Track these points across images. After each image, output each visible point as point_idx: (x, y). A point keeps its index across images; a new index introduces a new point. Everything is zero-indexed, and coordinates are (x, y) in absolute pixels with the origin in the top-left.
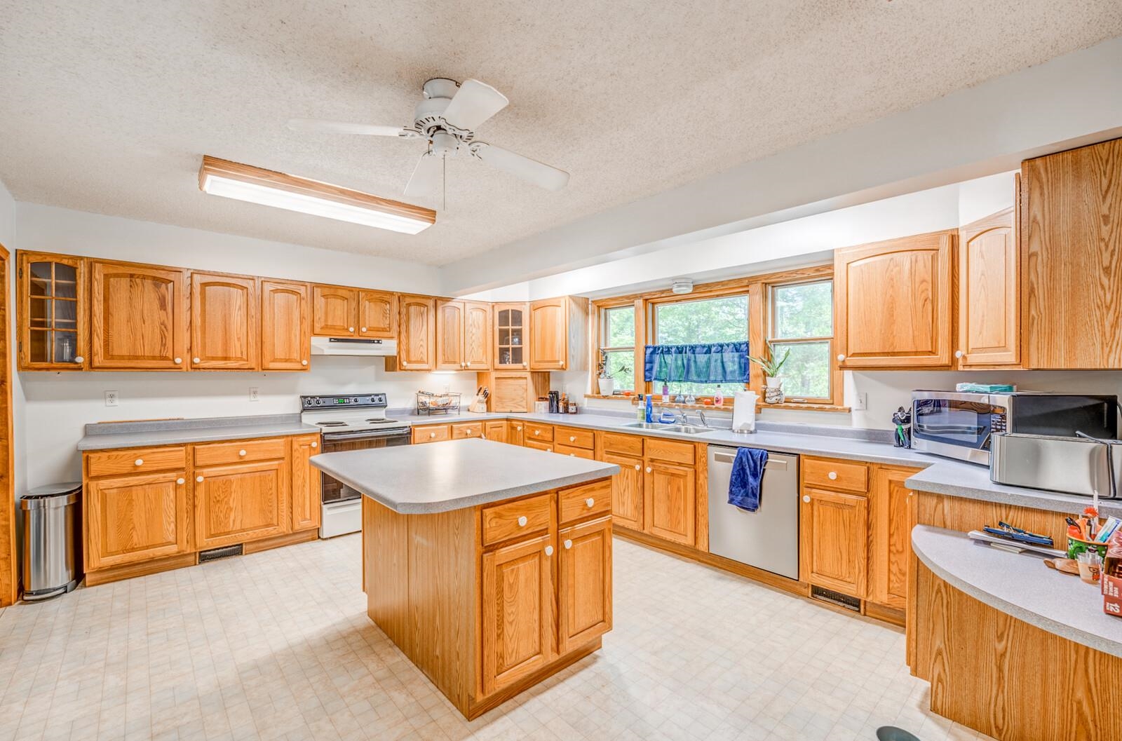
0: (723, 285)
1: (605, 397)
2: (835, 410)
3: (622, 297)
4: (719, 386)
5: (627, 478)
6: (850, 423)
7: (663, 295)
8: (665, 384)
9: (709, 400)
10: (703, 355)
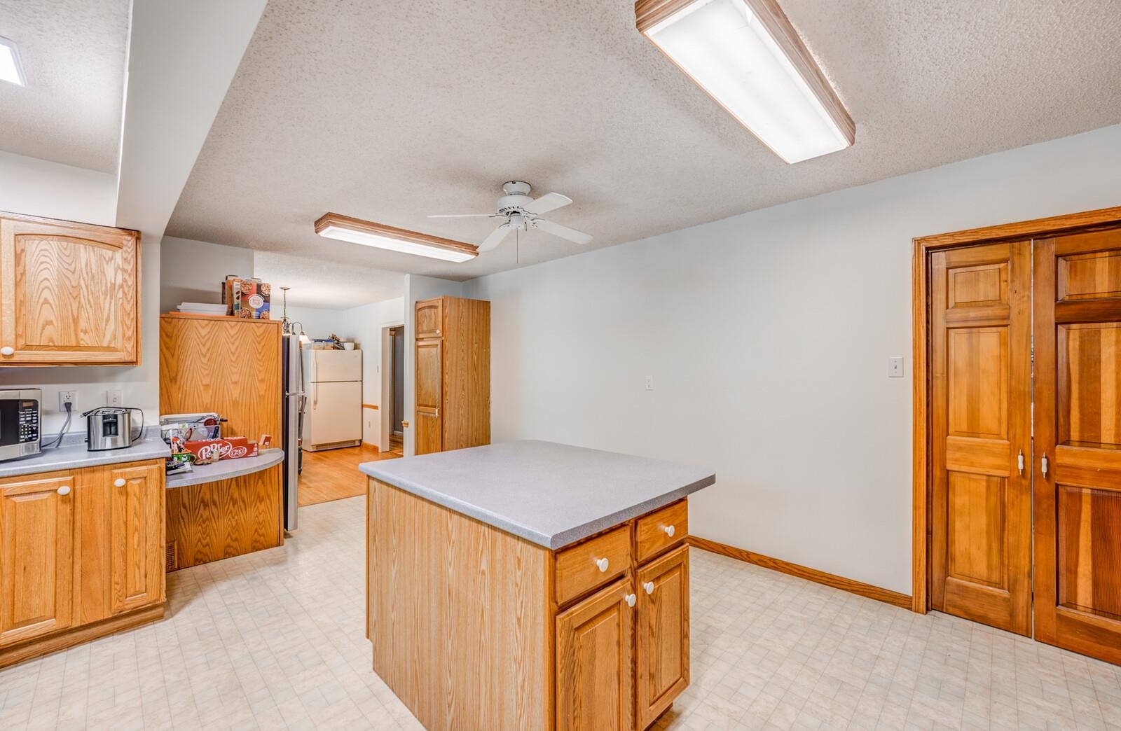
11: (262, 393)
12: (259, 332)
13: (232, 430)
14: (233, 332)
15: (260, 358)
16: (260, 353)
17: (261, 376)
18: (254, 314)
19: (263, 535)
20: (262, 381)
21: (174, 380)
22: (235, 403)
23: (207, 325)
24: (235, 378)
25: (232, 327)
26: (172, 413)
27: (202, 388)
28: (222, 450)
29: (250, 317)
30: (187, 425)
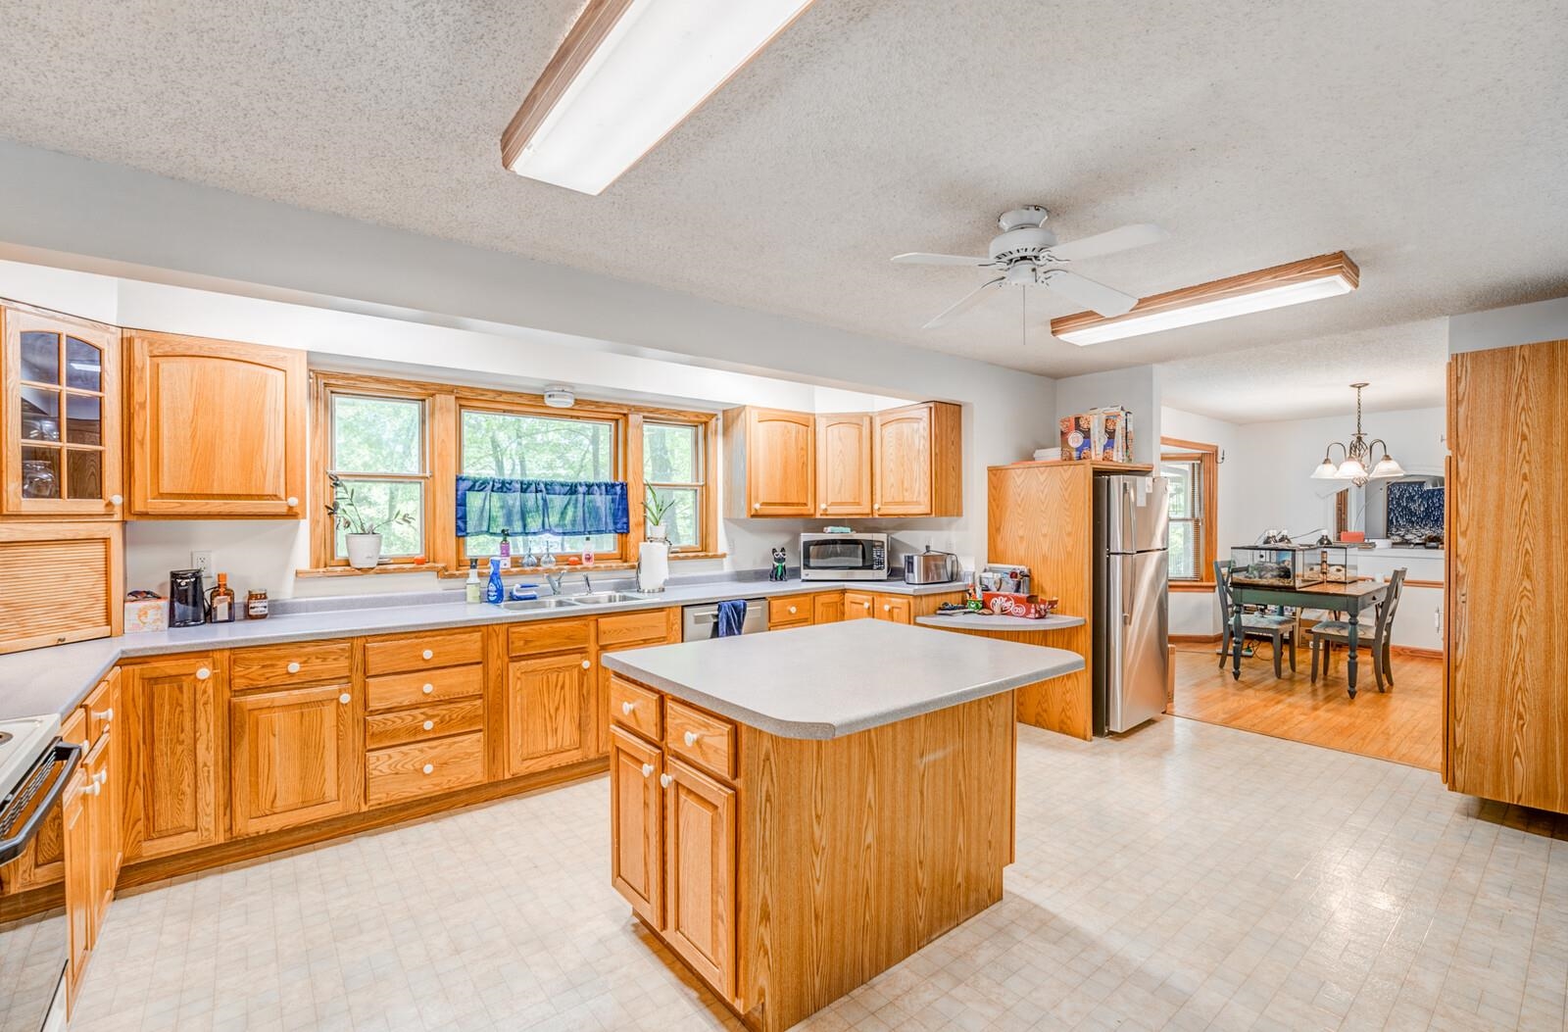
0: (598, 407)
1: (364, 571)
2: (706, 557)
3: (409, 382)
4: (588, 539)
5: (563, 687)
6: (722, 569)
7: (499, 399)
8: (505, 540)
9: (576, 559)
10: (562, 496)
11: (1070, 549)
12: (1066, 476)
13: (1042, 588)
14: (1042, 478)
15: (1067, 506)
16: (1067, 501)
17: (1069, 528)
18: (1075, 454)
19: (1069, 718)
20: (1069, 534)
21: (998, 530)
22: (1045, 558)
23: (1021, 474)
24: (1044, 531)
25: (1042, 474)
26: (997, 563)
27: (1018, 539)
28: (1005, 605)
29: (1071, 459)
30: (999, 575)
